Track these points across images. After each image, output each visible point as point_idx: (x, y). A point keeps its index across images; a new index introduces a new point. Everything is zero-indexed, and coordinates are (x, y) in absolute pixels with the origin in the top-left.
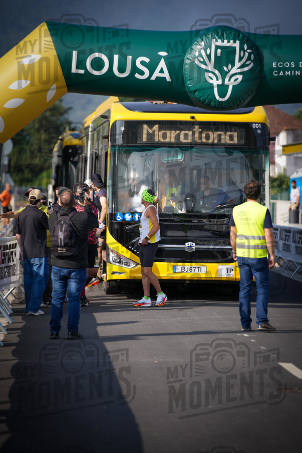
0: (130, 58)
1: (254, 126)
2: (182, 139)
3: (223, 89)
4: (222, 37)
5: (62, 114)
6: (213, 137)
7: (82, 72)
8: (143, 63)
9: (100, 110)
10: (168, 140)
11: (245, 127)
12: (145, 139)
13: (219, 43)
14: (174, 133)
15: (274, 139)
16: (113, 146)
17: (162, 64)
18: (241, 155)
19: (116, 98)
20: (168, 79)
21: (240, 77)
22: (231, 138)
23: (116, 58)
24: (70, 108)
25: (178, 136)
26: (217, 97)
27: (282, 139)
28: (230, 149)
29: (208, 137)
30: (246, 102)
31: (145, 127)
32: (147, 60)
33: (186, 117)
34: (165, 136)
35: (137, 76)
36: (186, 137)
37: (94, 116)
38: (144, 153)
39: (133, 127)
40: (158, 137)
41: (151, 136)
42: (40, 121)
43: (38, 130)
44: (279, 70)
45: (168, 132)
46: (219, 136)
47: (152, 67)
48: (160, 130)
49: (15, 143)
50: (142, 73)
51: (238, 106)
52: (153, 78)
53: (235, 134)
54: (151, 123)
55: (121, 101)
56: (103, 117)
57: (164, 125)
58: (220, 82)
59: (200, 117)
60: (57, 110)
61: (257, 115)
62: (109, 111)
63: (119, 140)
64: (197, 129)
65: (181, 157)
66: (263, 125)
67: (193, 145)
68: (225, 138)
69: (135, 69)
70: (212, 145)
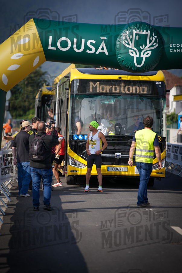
0: (83, 41)
1: (157, 83)
2: (114, 91)
3: (139, 60)
4: (139, 28)
5: (41, 76)
6: (133, 89)
7: (55, 48)
8: (91, 43)
9: (64, 73)
10: (105, 91)
11: (152, 84)
12: (91, 90)
14: (109, 87)
15: (169, 91)
16: (72, 95)
17: (103, 44)
18: (149, 100)
19: (74, 65)
20: (107, 53)
21: (150, 53)
22: (143, 90)
23: (75, 40)
25: (111, 89)
26: (136, 65)
27: (173, 92)
28: (141, 96)
29: (129, 90)
30: (153, 67)
31: (91, 83)
32: (94, 42)
33: (116, 77)
34: (103, 89)
35: (88, 51)
36: (117, 89)
37: (60, 77)
39: (84, 83)
40: (99, 89)
41: (95, 88)
42: (27, 79)
43: (27, 85)
44: (173, 48)
45: (105, 86)
46: (136, 89)
47: (97, 46)
48: (100, 84)
49: (13, 93)
50: (91, 50)
51: (148, 70)
52: (98, 53)
53: (145, 88)
54: (95, 81)
56: (66, 77)
57: (102, 82)
58: (138, 56)
59: (124, 78)
61: (159, 76)
62: (70, 73)
63: (75, 91)
64: (122, 85)
65: (113, 102)
66: (162, 82)
67: (120, 94)
68: (139, 90)
69: (86, 47)
70: (132, 94)
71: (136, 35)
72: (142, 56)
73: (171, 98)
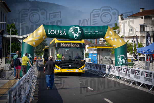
0: (58, 31)
1: (82, 43)
2: (68, 46)
3: (76, 36)
4: (76, 27)
5: (45, 42)
6: (74, 45)
7: (50, 34)
9: (53, 41)
10: (66, 46)
11: (80, 44)
12: (61, 46)
13: (75, 28)
14: (67, 45)
15: (86, 46)
16: (55, 47)
17: (65, 32)
18: (79, 49)
19: (56, 38)
20: (66, 35)
21: (79, 34)
22: (78, 46)
23: (56, 31)
24: (46, 40)
25: (68, 45)
26: (75, 38)
27: (87, 46)
28: (77, 48)
29: (73, 45)
31: (62, 44)
32: (62, 31)
33: (69, 42)
34: (65, 45)
36: (69, 45)
37: (52, 42)
38: (61, 49)
39: (59, 44)
40: (64, 46)
41: (63, 45)
42: (41, 43)
43: (40, 45)
44: (86, 33)
45: (66, 45)
46: (75, 45)
48: (64, 44)
49: (36, 47)
50: (61, 34)
51: (79, 40)
52: (63, 35)
53: (78, 45)
54: (63, 43)
55: (57, 39)
56: (53, 42)
57: (65, 43)
58: (75, 35)
59: (72, 42)
61: (83, 41)
62: (55, 41)
63: (57, 46)
64: (71, 44)
65: (68, 49)
66: (84, 43)
67: (71, 47)
68: (77, 46)
69: (59, 33)
70: (74, 47)
71: (75, 29)
72: (77, 35)
73: (86, 48)
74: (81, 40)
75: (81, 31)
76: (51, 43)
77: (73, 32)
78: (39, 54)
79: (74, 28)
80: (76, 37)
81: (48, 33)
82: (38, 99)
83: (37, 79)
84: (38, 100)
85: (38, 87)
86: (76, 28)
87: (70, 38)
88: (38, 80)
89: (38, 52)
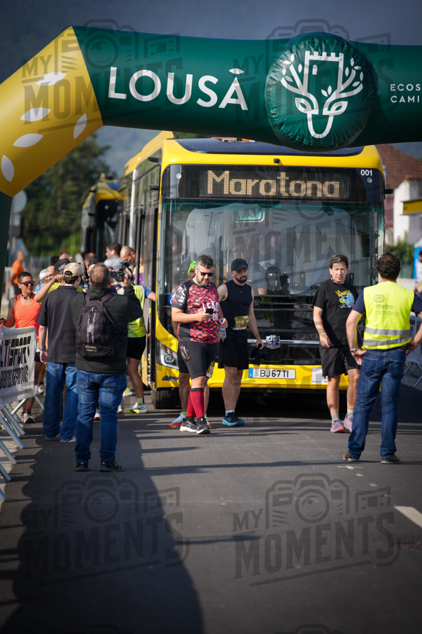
0: (189, 78)
1: (363, 173)
2: (262, 191)
3: (320, 121)
5: (95, 156)
6: (306, 188)
8: (208, 84)
9: (148, 151)
10: (242, 193)
11: (351, 174)
12: (210, 191)
13: (316, 57)
14: (251, 183)
15: (391, 191)
16: (165, 201)
17: (235, 86)
18: (345, 213)
19: (170, 134)
20: (244, 107)
21: (345, 105)
22: (331, 190)
23: (171, 76)
24: (107, 148)
25: (256, 187)
26: (313, 133)
27: (402, 193)
28: (328, 204)
29: (298, 188)
30: (353, 139)
31: (211, 174)
32: (214, 80)
33: (268, 160)
34: (238, 187)
35: (200, 102)
36: (267, 188)
37: (139, 158)
38: (209, 211)
39: (193, 174)
40: (229, 188)
41: (218, 186)
42: (65, 165)
43: (63, 179)
45: (243, 181)
46: (314, 188)
47: (221, 91)
48: (231, 178)
49: (30, 195)
50: (207, 98)
51: (341, 145)
52: (223, 105)
53: (336, 185)
54: (218, 169)
55: (176, 137)
56: (152, 159)
57: (237, 171)
58: (316, 112)
59: (287, 160)
60: (89, 150)
61: (367, 158)
62: (160, 151)
63: (174, 194)
64: (283, 175)
66: (376, 172)
67: (277, 199)
68: (323, 190)
69: (197, 93)
70: (305, 199)
71: (312, 63)
72: (325, 112)
73: (398, 207)
74: (356, 146)
75: (357, 78)
76: (133, 167)
77: (303, 89)
78: (50, 241)
79: (308, 57)
80: (319, 129)
81: (113, 94)
82: (12, 602)
83: (21, 438)
84: (15, 607)
85: (21, 496)
86: (324, 57)
87: (275, 130)
88: (32, 442)
89: (48, 229)
